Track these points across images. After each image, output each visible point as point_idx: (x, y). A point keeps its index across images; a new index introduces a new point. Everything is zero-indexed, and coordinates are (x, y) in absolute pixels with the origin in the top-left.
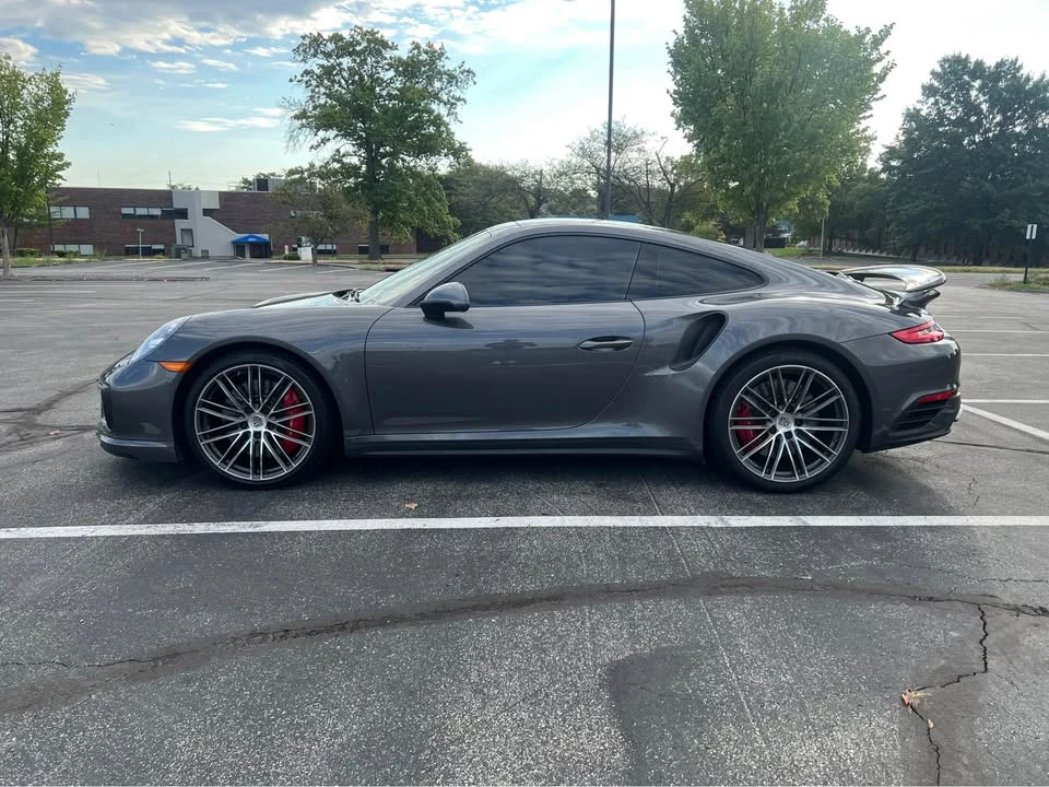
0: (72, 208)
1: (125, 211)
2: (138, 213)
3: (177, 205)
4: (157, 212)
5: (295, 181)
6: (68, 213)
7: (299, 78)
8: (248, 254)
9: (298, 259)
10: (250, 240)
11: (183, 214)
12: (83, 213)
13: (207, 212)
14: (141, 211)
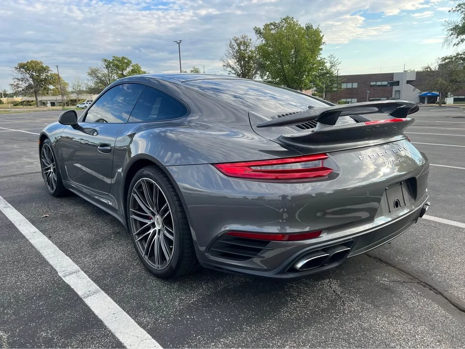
0: (351, 84)
1: (372, 84)
2: (377, 84)
3: (395, 80)
4: (385, 83)
5: (447, 63)
6: (349, 86)
7: (454, 9)
8: (426, 101)
9: (445, 103)
10: (428, 94)
11: (397, 83)
12: (355, 85)
13: (408, 82)
14: (379, 83)
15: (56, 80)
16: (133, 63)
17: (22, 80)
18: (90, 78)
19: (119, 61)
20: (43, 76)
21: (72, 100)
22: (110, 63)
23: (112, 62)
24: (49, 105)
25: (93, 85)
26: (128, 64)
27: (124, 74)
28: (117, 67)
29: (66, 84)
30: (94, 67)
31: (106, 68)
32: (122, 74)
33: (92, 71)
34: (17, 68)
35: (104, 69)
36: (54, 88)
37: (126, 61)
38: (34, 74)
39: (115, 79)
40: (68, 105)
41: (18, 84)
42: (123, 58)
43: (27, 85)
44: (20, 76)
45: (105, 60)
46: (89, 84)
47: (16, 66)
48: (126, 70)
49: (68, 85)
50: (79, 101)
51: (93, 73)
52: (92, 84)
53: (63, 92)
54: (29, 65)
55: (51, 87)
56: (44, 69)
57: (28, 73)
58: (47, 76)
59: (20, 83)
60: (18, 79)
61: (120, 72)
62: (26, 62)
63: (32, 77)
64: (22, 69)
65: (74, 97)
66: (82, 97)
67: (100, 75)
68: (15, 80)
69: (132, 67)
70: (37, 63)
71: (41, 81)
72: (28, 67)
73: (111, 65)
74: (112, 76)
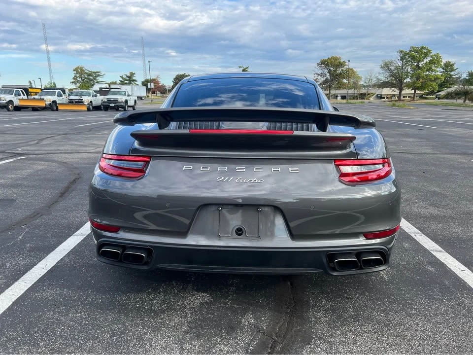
15: (349, 73)
16: (433, 53)
17: (321, 75)
18: (382, 71)
19: (416, 51)
20: (339, 71)
21: (361, 94)
22: (406, 54)
23: (408, 53)
24: (339, 98)
25: (383, 79)
26: (426, 55)
27: (420, 66)
28: (413, 58)
29: (360, 78)
30: (388, 60)
31: (401, 60)
32: (418, 66)
33: (386, 64)
34: (319, 64)
35: (398, 61)
36: (347, 82)
37: (425, 51)
38: (332, 69)
39: (409, 71)
40: (357, 99)
41: (317, 79)
42: (423, 48)
43: (324, 79)
44: (320, 72)
45: (401, 52)
46: (380, 77)
47: (319, 62)
48: (423, 61)
49: (361, 79)
50: (369, 94)
51: (386, 66)
52: (382, 77)
53: (355, 86)
54: (329, 61)
55: (345, 81)
56: (341, 65)
57: (327, 69)
58: (342, 70)
59: (319, 77)
60: (318, 74)
61: (415, 64)
62: (327, 59)
63: (329, 72)
64: (323, 65)
65: (363, 91)
66: (372, 91)
67: (393, 68)
68: (316, 75)
69: (431, 57)
70: (336, 59)
71: (337, 75)
72: (328, 63)
73: (407, 56)
74: (405, 68)
